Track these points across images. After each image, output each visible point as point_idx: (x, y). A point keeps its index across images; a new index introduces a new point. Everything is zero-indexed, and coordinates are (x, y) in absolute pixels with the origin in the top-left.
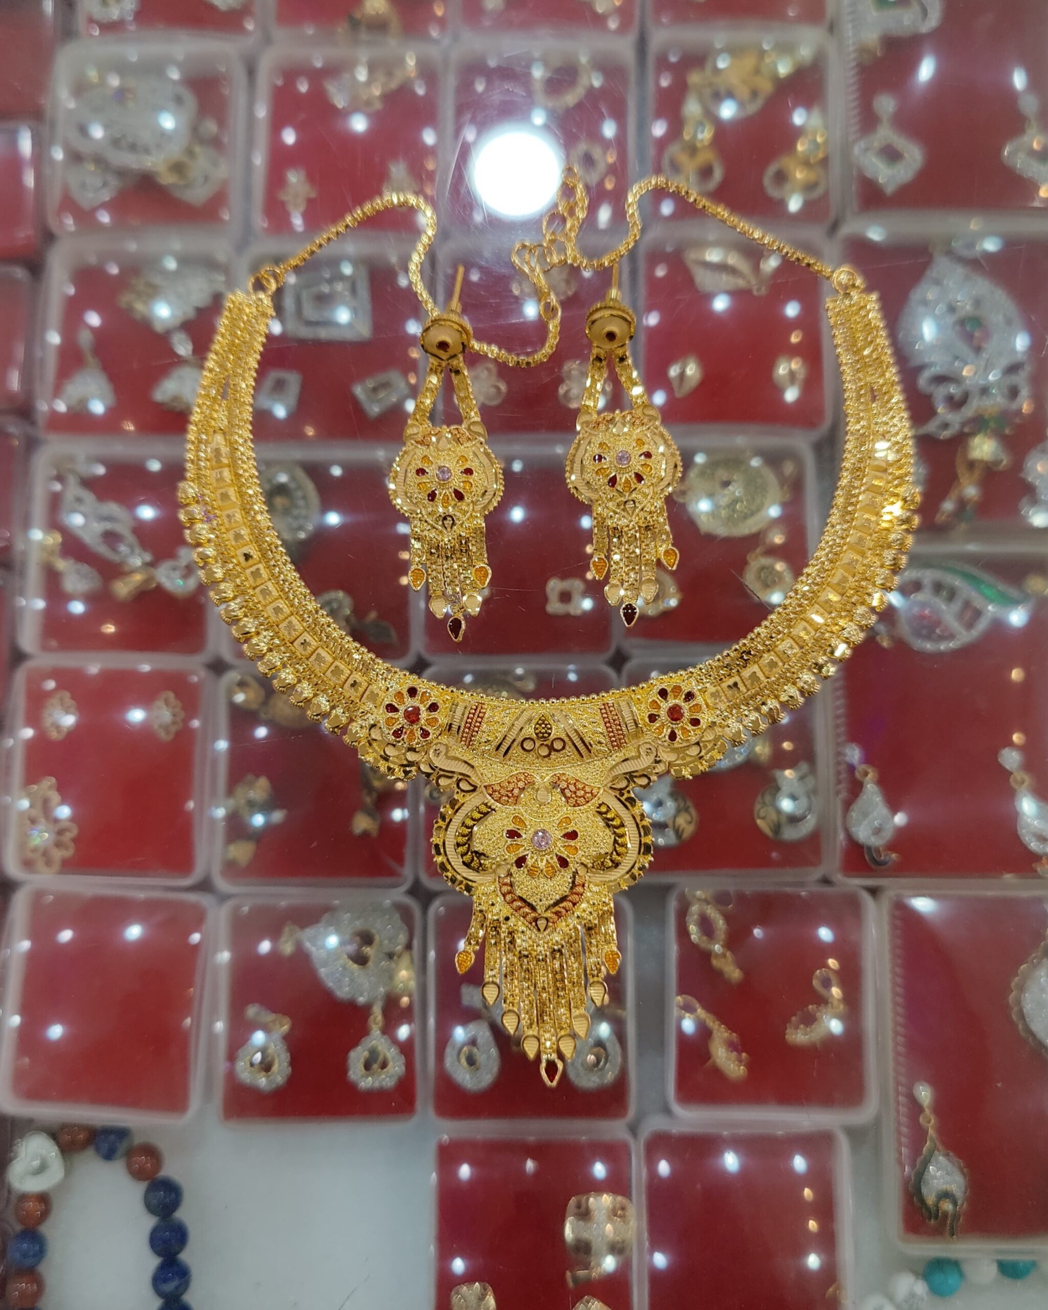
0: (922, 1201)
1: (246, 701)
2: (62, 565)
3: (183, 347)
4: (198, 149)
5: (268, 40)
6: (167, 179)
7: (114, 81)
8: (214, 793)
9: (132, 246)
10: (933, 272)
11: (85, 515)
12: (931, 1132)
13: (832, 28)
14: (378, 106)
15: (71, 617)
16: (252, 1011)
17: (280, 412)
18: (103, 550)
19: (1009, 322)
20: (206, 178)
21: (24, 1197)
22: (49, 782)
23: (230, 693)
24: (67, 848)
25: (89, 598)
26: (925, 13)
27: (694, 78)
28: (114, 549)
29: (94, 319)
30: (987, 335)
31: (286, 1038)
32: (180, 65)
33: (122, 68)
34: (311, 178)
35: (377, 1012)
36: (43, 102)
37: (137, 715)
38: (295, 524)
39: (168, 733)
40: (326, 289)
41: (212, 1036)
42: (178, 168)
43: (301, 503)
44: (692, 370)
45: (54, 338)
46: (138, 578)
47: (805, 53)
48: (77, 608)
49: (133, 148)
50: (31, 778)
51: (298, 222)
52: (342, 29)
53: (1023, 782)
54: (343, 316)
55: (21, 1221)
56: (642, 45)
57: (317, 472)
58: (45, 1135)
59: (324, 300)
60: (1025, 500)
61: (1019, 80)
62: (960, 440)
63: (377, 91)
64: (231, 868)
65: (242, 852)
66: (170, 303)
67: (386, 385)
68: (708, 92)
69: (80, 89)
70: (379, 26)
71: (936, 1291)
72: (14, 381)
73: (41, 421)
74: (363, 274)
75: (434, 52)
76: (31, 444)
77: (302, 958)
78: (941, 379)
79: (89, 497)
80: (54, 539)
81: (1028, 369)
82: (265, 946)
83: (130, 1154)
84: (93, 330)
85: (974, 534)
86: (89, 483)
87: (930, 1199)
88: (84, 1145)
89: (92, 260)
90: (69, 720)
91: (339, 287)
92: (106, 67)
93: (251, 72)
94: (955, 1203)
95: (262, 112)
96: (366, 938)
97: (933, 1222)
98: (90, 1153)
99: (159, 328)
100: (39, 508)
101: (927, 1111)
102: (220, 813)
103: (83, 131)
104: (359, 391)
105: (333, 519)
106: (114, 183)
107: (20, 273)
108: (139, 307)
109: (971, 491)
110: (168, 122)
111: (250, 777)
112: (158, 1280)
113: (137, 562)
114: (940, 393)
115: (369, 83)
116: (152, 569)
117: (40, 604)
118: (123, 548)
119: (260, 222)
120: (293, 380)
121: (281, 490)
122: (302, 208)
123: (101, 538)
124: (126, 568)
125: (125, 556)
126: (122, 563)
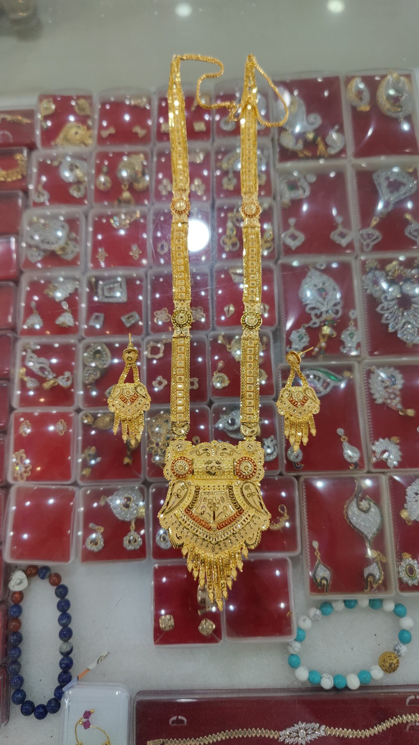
0: (316, 581)
1: (88, 421)
2: (26, 379)
3: (65, 306)
4: (69, 242)
5: (92, 207)
6: (59, 253)
7: (42, 221)
8: (77, 452)
9: (48, 274)
10: (309, 274)
11: (33, 362)
12: (319, 557)
13: (274, 198)
14: (128, 226)
15: (29, 396)
16: (91, 525)
17: (98, 326)
18: (40, 373)
19: (334, 289)
20: (72, 252)
21: (15, 593)
22: (22, 451)
23: (82, 419)
24: (28, 473)
25: (36, 389)
26: (304, 191)
27: (230, 215)
28: (44, 373)
29: (36, 298)
30: (327, 294)
31: (102, 534)
32: (64, 216)
33: (45, 217)
34: (107, 251)
35: (133, 525)
36: (19, 228)
37: (51, 428)
38: (103, 363)
39: (61, 433)
40: (112, 286)
41: (78, 537)
42: (63, 249)
43: (105, 356)
44: (232, 309)
45: (23, 304)
46: (52, 382)
47: (266, 205)
48: (31, 393)
49: (48, 243)
50: (16, 450)
51: (103, 264)
52: (116, 202)
53: (344, 440)
54: (118, 294)
55: (13, 601)
56: (213, 206)
57: (110, 346)
58: (21, 571)
59: (111, 290)
60: (342, 346)
61: (334, 212)
62: (319, 329)
63: (128, 222)
64: (83, 477)
65: (86, 472)
66: (60, 292)
67: (132, 316)
68: (234, 219)
69: (31, 224)
70: (127, 202)
71: (323, 613)
72: (10, 319)
73: (19, 331)
74: (125, 280)
75: (145, 209)
76: (16, 340)
77: (107, 506)
78: (313, 309)
79: (35, 356)
80: (23, 370)
81: (341, 304)
82: (95, 505)
83: (50, 577)
84: (36, 302)
85: (325, 358)
86: (35, 352)
87: (318, 581)
88: (34, 575)
89: (36, 279)
90: (29, 431)
91: (116, 285)
92: (40, 217)
93: (87, 217)
94: (327, 581)
95: (91, 229)
96: (129, 499)
97: (320, 588)
98: (37, 577)
99: (57, 300)
100: (18, 361)
101: (317, 550)
102: (80, 460)
103: (32, 238)
104: (123, 319)
105: (116, 361)
106: (42, 254)
107: (11, 284)
108: (51, 293)
109: (323, 344)
110: (60, 234)
111: (89, 447)
112: (60, 620)
113: (51, 377)
114: (313, 313)
115: (125, 220)
116: (56, 379)
117: (19, 392)
118: (46, 373)
119: (91, 265)
120: (102, 316)
121: (98, 352)
122: (103, 260)
123: (39, 370)
124: (47, 379)
125: (47, 375)
126: (46, 378)
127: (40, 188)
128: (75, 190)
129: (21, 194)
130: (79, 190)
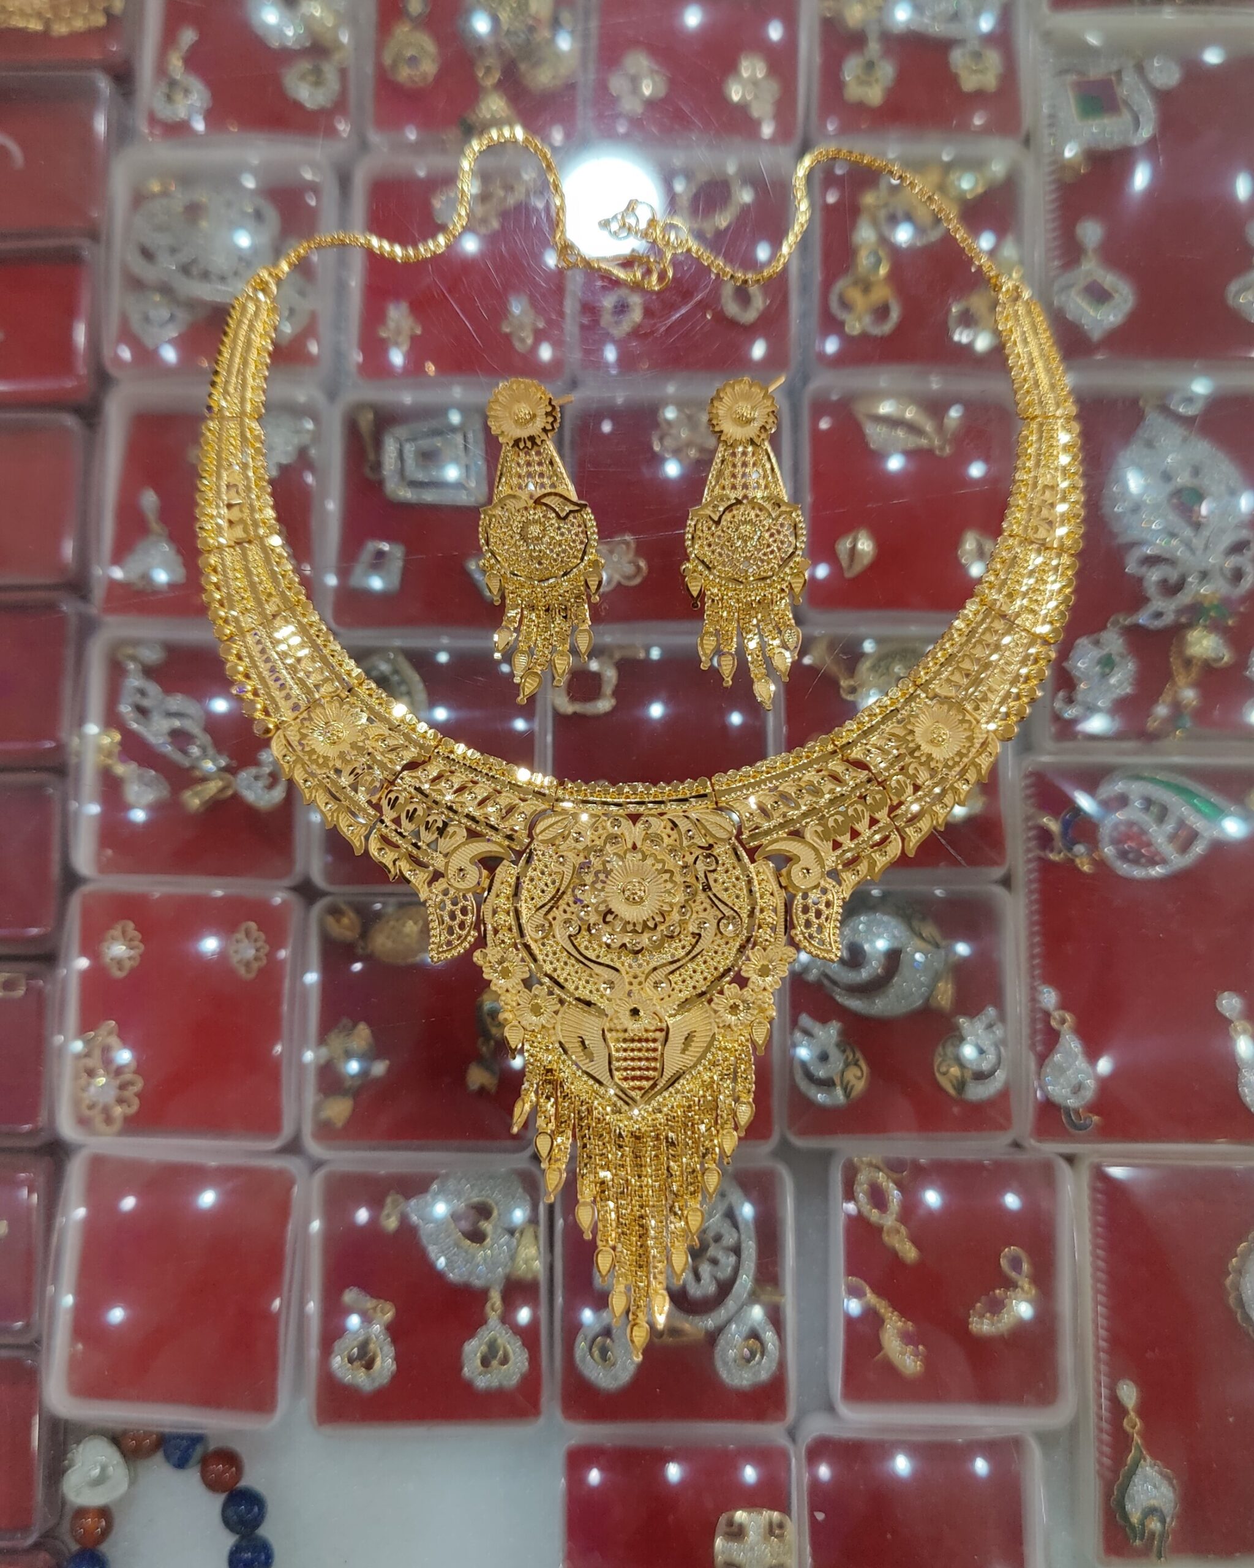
0: (1125, 1516)
1: (341, 933)
2: (120, 769)
5: (364, 147)
8: (304, 1036)
10: (1143, 433)
12: (1137, 1439)
13: (1027, 141)
14: (493, 224)
15: (131, 827)
16: (350, 1296)
17: (379, 585)
18: (171, 752)
20: (292, 311)
21: (81, 1512)
22: (109, 1024)
23: (322, 922)
24: (130, 1105)
25: (153, 806)
26: (1137, 122)
27: (869, 199)
28: (185, 752)
31: (390, 1328)
32: (255, 172)
34: (416, 312)
35: (496, 1297)
36: (96, 214)
37: (210, 945)
39: (249, 970)
41: (303, 1319)
44: (865, 545)
46: (214, 786)
47: (998, 169)
48: (139, 816)
49: (205, 275)
50: (87, 1025)
51: (397, 361)
52: (452, 134)
53: (1243, 1033)
54: (452, 473)
55: (78, 1539)
57: (422, 661)
58: (105, 1440)
59: (429, 457)
62: (1175, 633)
64: (324, 1130)
65: (339, 1110)
68: (882, 214)
69: (138, 200)
72: (68, 551)
73: (97, 596)
74: (477, 424)
76: (87, 627)
77: (408, 1233)
78: (1152, 561)
79: (152, 686)
80: (112, 738)
83: (205, 1462)
85: (1190, 744)
86: (151, 670)
87: (1135, 1519)
88: (152, 1452)
91: (446, 440)
93: (344, 181)
94: (1163, 1521)
96: (483, 1211)
97: (1138, 1542)
98: (159, 1457)
100: (94, 706)
101: (1132, 1414)
102: (311, 1058)
104: (474, 571)
106: (183, 316)
107: (70, 421)
109: (1189, 695)
110: (243, 240)
111: (345, 1021)
113: (210, 767)
114: (1152, 576)
115: (483, 197)
116: (228, 776)
117: (95, 809)
118: (195, 750)
119: (352, 359)
120: (396, 553)
122: (402, 345)
123: (169, 740)
124: (197, 773)
125: (198, 759)
126: (193, 768)
127: (176, 64)
128: (303, 77)
129: (104, 85)
130: (318, 80)
